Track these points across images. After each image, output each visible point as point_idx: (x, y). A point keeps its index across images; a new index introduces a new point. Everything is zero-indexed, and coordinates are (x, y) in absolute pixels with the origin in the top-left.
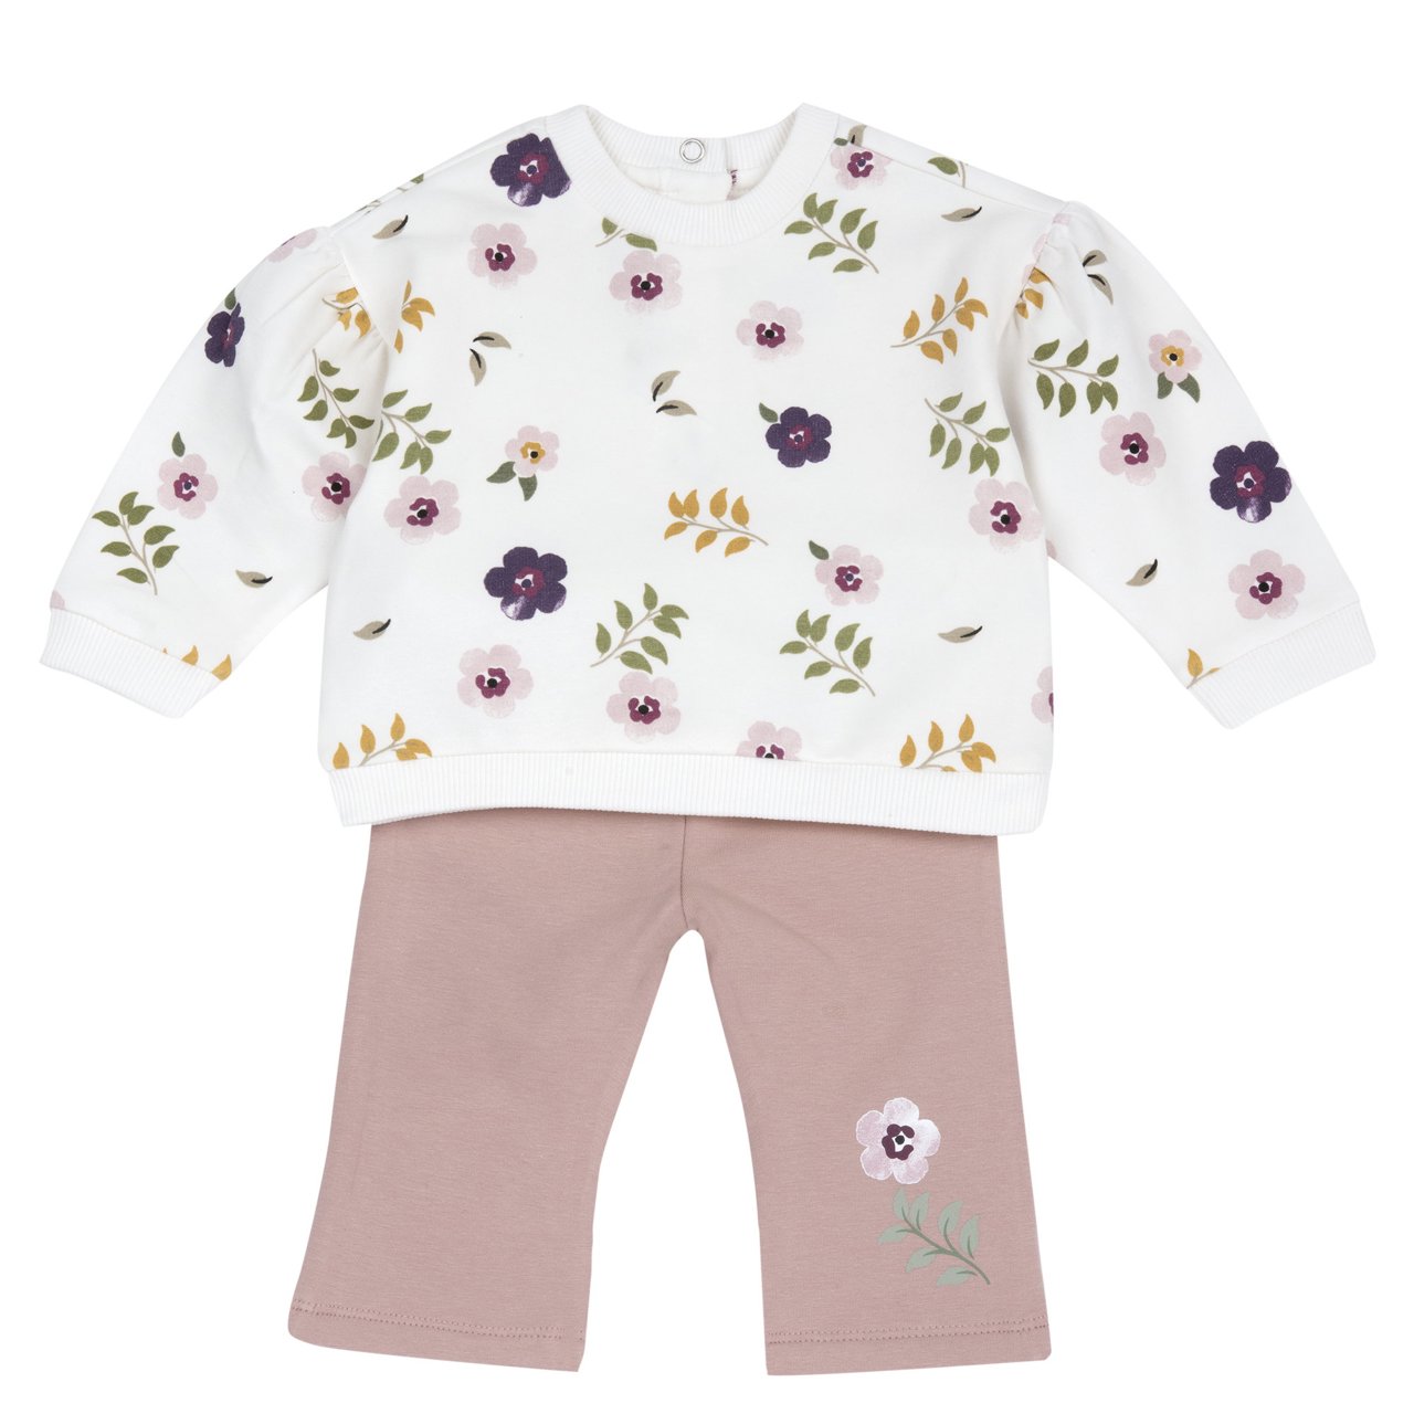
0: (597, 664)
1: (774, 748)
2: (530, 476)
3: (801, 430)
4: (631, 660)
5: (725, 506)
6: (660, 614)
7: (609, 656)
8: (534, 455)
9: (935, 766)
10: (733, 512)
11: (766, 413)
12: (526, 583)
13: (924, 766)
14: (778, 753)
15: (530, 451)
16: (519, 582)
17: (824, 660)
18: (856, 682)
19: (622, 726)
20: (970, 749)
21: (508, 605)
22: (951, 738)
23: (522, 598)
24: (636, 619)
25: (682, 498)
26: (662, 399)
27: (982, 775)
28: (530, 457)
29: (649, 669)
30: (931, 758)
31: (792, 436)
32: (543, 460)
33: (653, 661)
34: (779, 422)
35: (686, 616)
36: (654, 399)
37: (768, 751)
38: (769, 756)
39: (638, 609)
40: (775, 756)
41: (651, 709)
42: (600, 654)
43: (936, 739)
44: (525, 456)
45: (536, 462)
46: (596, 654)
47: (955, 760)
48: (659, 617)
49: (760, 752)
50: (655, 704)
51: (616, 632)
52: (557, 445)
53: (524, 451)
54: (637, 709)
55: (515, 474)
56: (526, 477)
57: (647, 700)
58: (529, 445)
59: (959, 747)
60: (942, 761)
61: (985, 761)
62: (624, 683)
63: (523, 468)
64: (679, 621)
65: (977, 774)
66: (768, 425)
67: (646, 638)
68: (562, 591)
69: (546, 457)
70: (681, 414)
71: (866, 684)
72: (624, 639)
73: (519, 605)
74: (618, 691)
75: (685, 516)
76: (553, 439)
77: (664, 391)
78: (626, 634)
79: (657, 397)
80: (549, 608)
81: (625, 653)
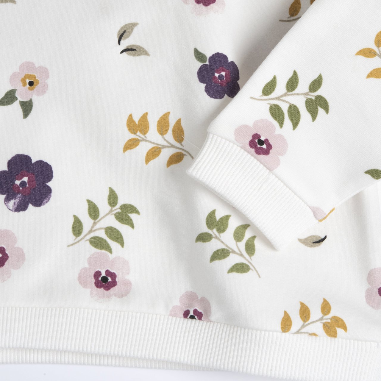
0: (72, 245)
1: (195, 311)
2: (28, 100)
3: (223, 71)
4: (97, 243)
5: (168, 126)
6: (119, 210)
7: (81, 239)
8: (31, 84)
9: (305, 333)
10: (174, 131)
11: (199, 55)
12: (23, 184)
13: (298, 332)
14: (198, 315)
15: (28, 81)
16: (18, 182)
17: (226, 247)
18: (248, 266)
19: (89, 290)
20: (329, 321)
21: (10, 200)
22: (316, 313)
23: (19, 195)
24: (102, 214)
25: (136, 119)
26: (126, 43)
27: (336, 339)
28: (28, 86)
29: (110, 251)
30: (303, 327)
31: (217, 75)
32: (37, 88)
33: (113, 244)
34: (207, 63)
35: (137, 212)
36: (119, 43)
37: (191, 313)
38: (192, 317)
39: (104, 207)
40: (196, 317)
41: (110, 279)
42: (74, 237)
43: (305, 313)
44: (24, 85)
45: (33, 89)
46: (71, 237)
47: (318, 328)
48: (118, 213)
49: (186, 314)
50: (113, 276)
51: (87, 222)
52: (48, 77)
53: (23, 81)
54: (100, 279)
55: (16, 99)
56: (25, 100)
57: (108, 272)
58: (27, 76)
59: (321, 319)
60: (309, 329)
61: (339, 331)
62: (91, 260)
63: (22, 95)
64: (133, 216)
65: (333, 339)
66: (199, 65)
67: (109, 228)
68: (49, 191)
69: (40, 85)
70: (138, 55)
71: (254, 268)
72: (92, 228)
73: (17, 201)
74: (87, 266)
75: (139, 133)
76: (45, 72)
77: (127, 37)
78: (94, 224)
79: (121, 42)
80: (38, 203)
81: (93, 238)
